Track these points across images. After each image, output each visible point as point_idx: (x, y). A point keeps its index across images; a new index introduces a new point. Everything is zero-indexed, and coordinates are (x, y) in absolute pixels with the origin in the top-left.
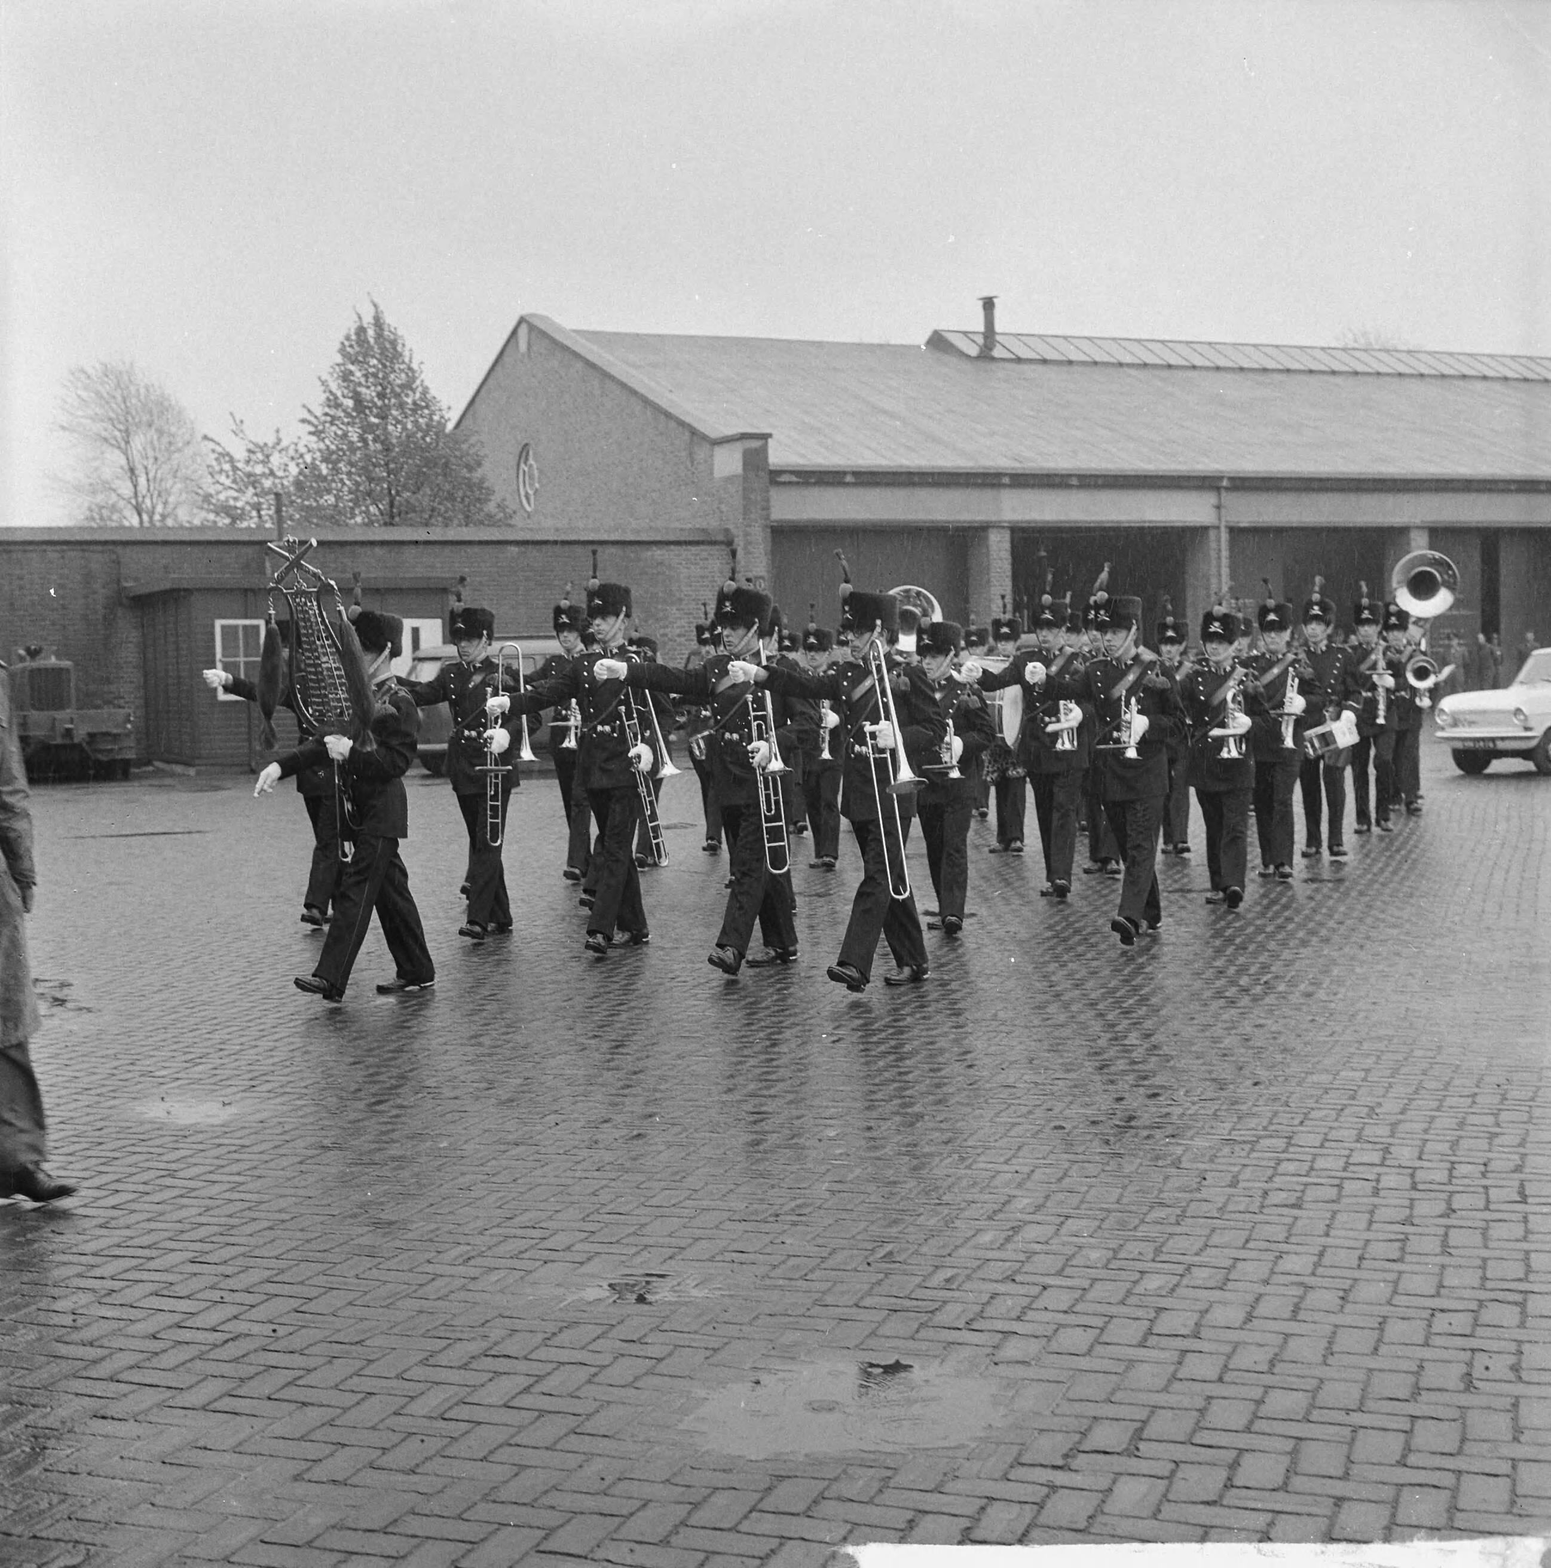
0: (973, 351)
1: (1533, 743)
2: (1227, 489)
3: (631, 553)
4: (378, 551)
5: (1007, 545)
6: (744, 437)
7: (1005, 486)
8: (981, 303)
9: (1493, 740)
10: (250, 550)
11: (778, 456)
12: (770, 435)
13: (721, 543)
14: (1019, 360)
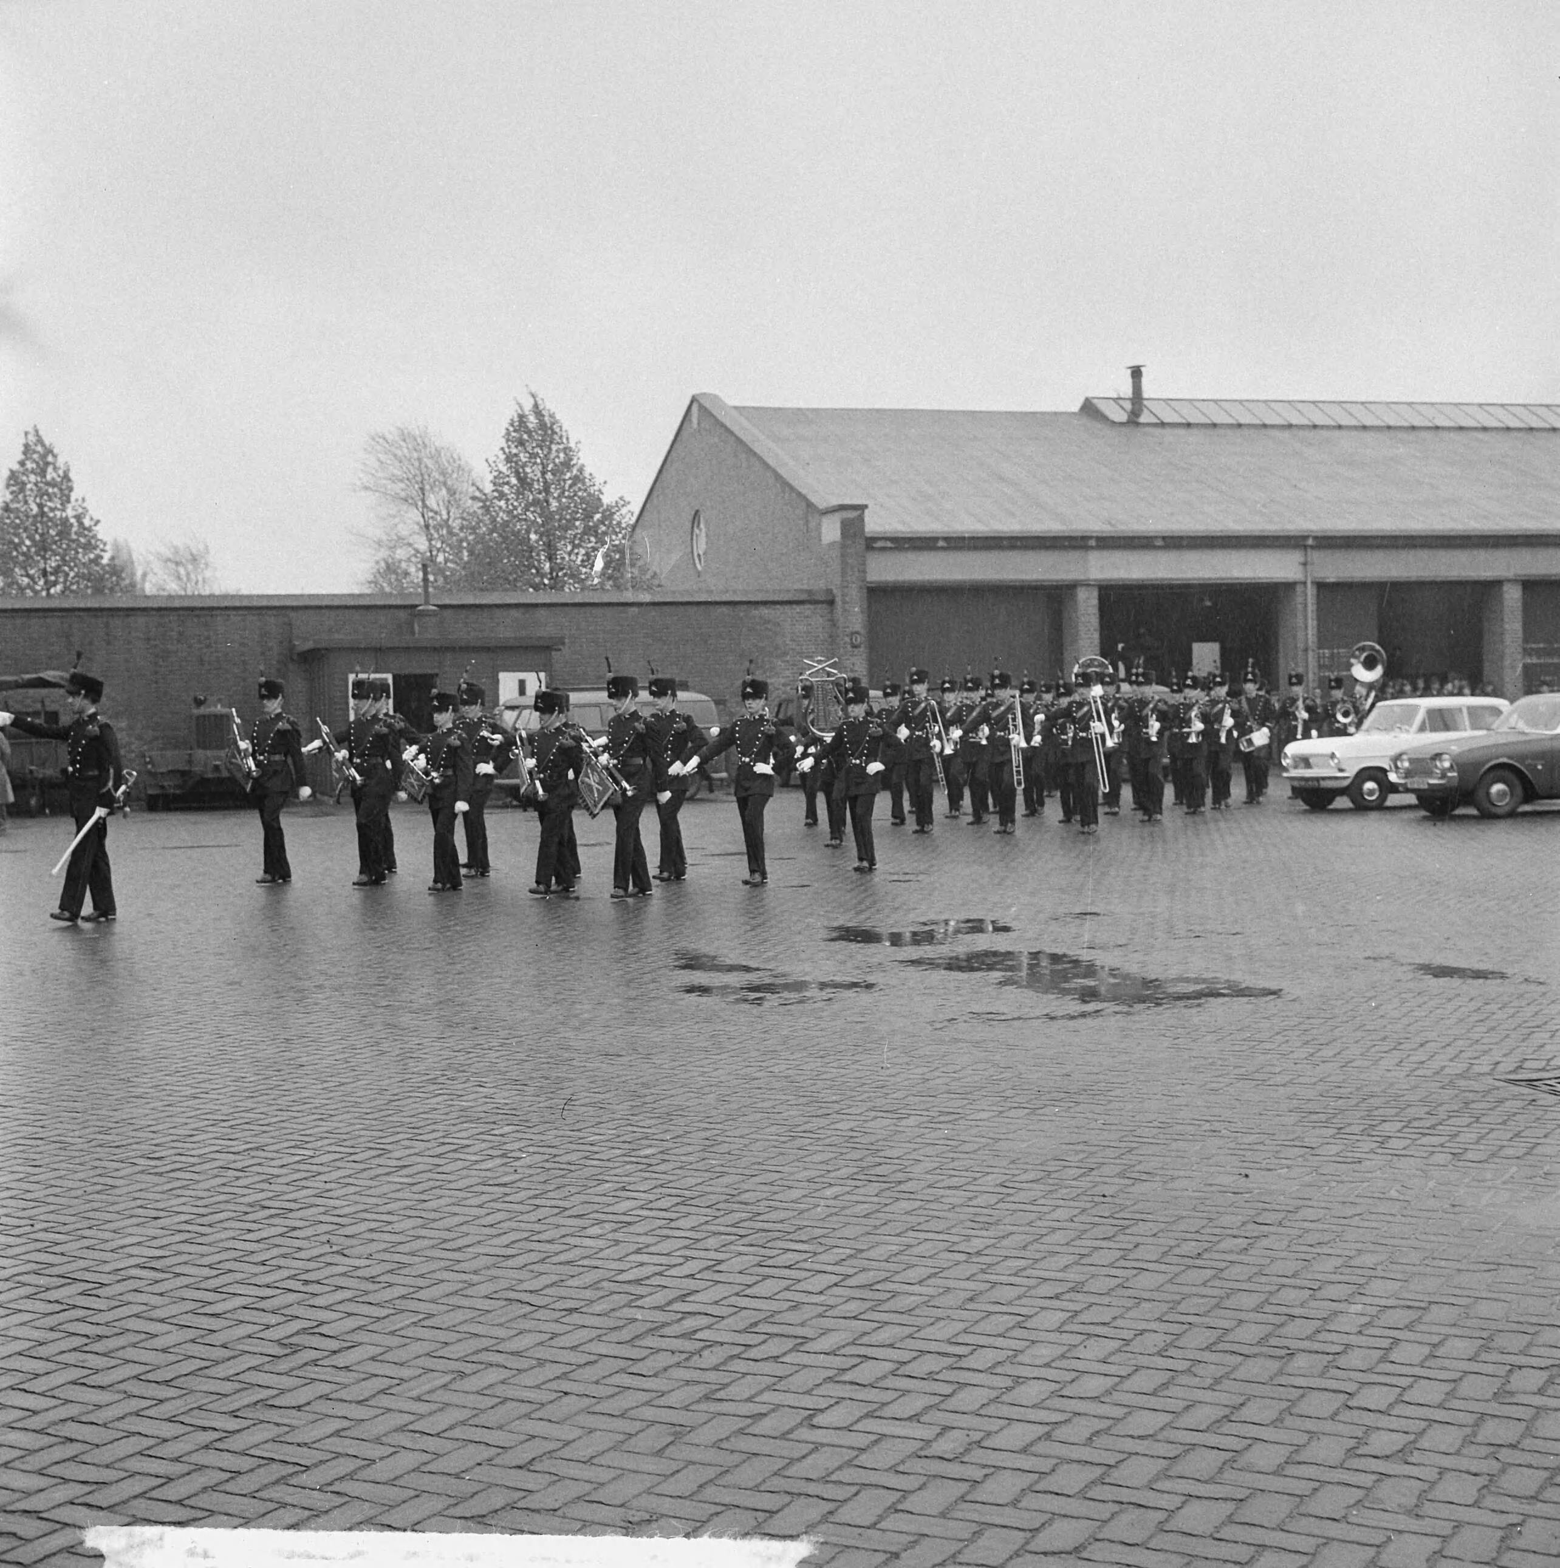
0: (1121, 417)
1: (1346, 783)
2: (1312, 547)
3: (741, 611)
4: (514, 613)
5: (1095, 602)
6: (842, 508)
7: (1092, 548)
8: (1129, 371)
9: (1317, 779)
10: (402, 615)
11: (873, 524)
12: (866, 506)
13: (822, 602)
14: (1163, 425)
